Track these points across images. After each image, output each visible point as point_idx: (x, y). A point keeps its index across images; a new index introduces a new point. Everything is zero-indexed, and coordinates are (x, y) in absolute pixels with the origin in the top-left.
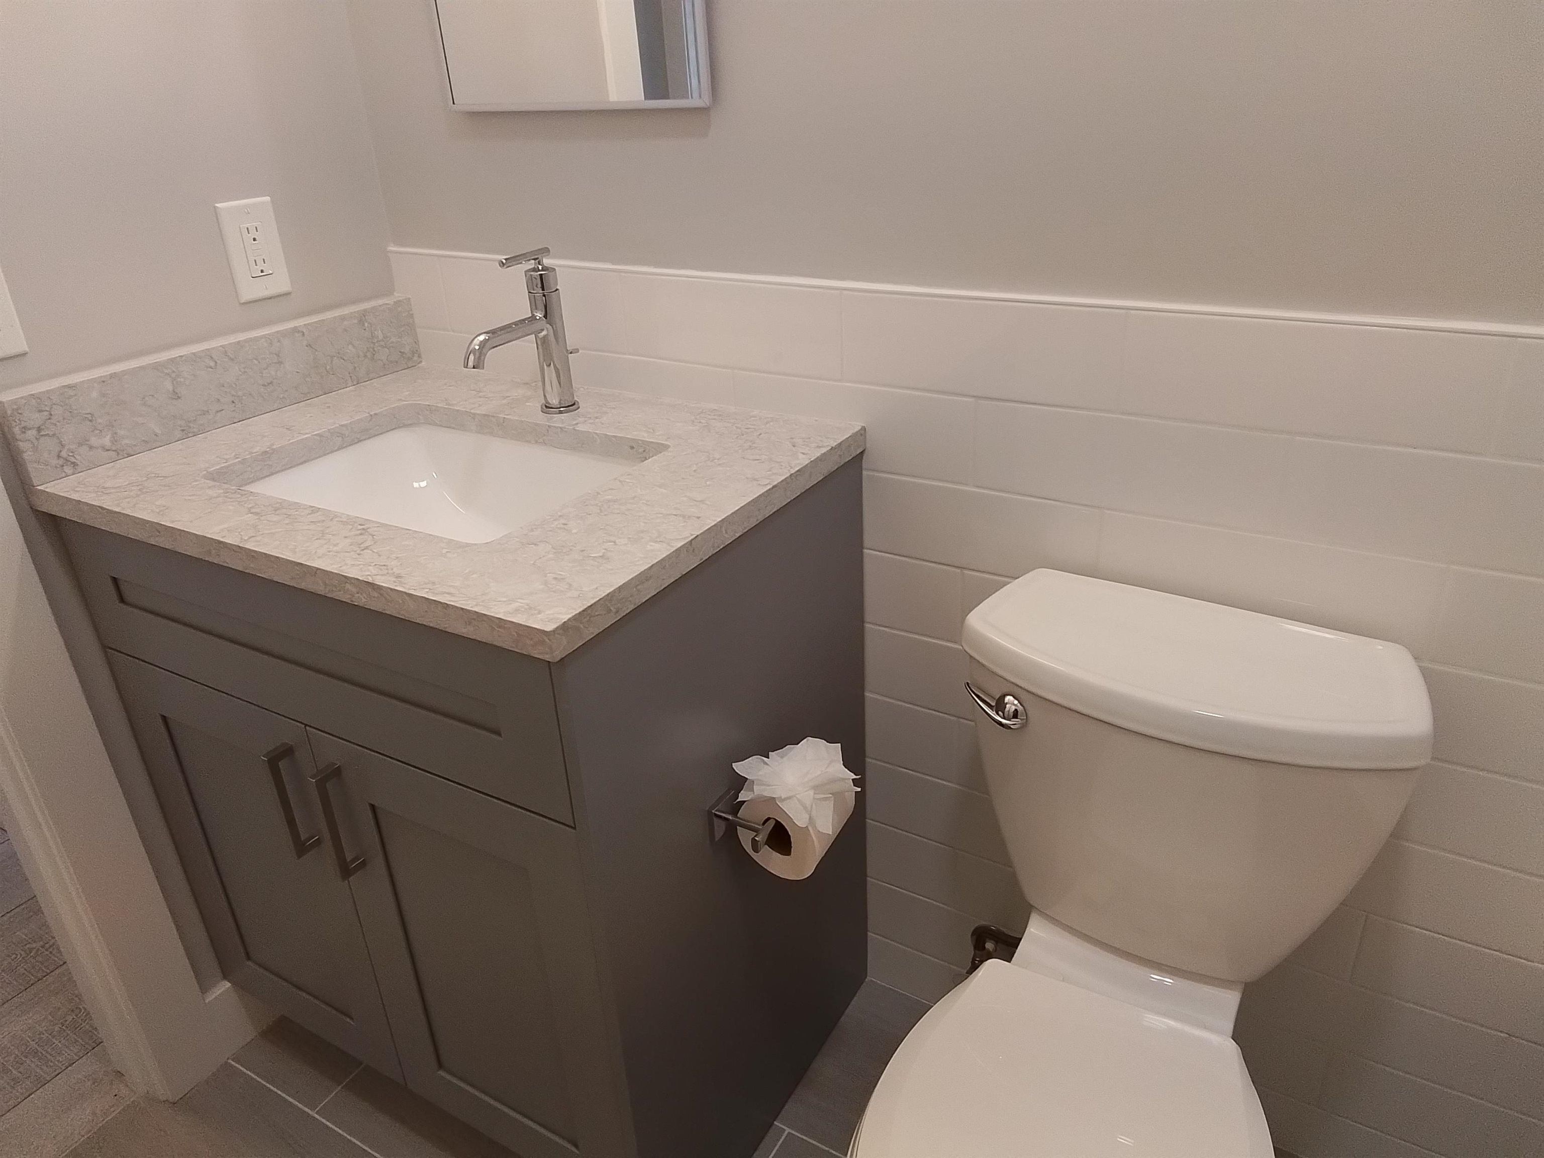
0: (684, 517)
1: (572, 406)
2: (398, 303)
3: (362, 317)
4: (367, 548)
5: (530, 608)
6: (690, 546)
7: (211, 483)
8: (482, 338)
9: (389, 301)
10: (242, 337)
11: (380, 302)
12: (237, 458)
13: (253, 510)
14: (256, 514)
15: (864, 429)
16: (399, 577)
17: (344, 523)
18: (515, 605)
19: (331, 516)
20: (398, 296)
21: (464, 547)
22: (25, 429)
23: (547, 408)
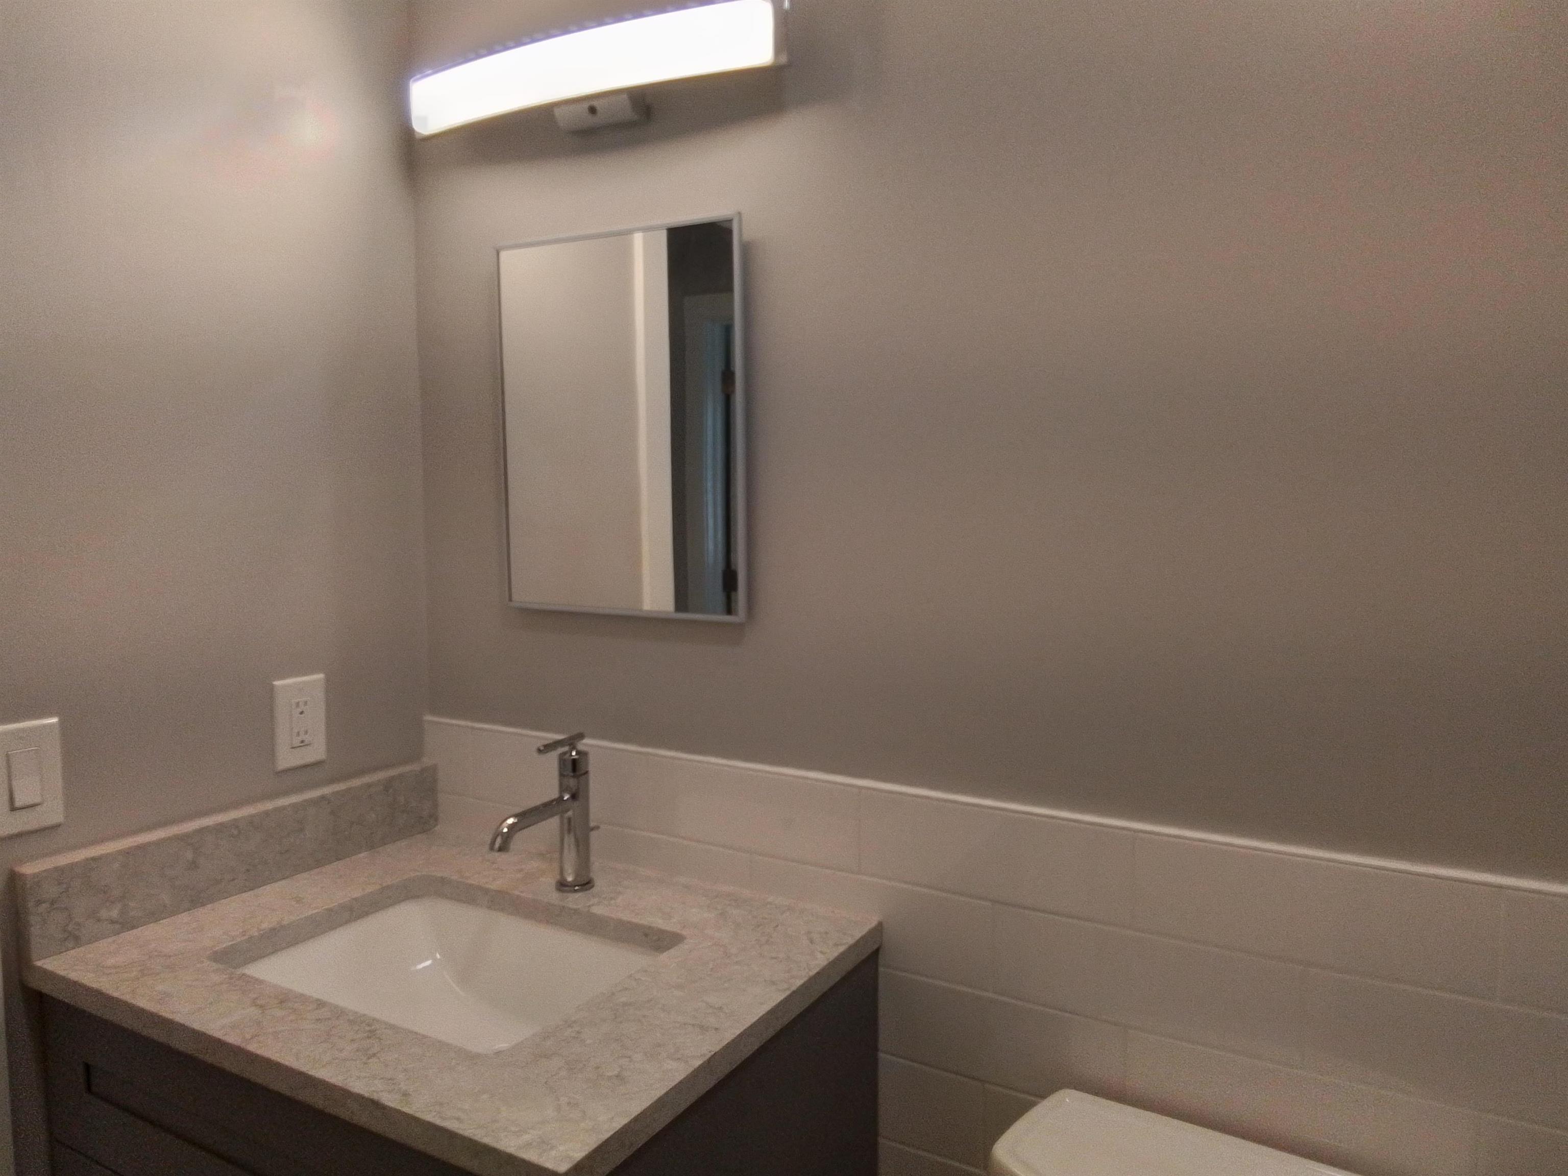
0: (701, 1027)
1: (585, 884)
2: (423, 770)
3: (388, 785)
4: (374, 1055)
5: (543, 1142)
6: (709, 1065)
7: (215, 966)
8: (511, 821)
9: (415, 767)
10: (269, 805)
11: (407, 768)
12: (244, 935)
13: (259, 1002)
14: (261, 1006)
15: (880, 924)
16: (405, 1094)
17: (351, 1022)
18: (527, 1137)
19: (339, 1013)
20: (427, 761)
21: (473, 1058)
22: (39, 902)
23: (562, 885)
